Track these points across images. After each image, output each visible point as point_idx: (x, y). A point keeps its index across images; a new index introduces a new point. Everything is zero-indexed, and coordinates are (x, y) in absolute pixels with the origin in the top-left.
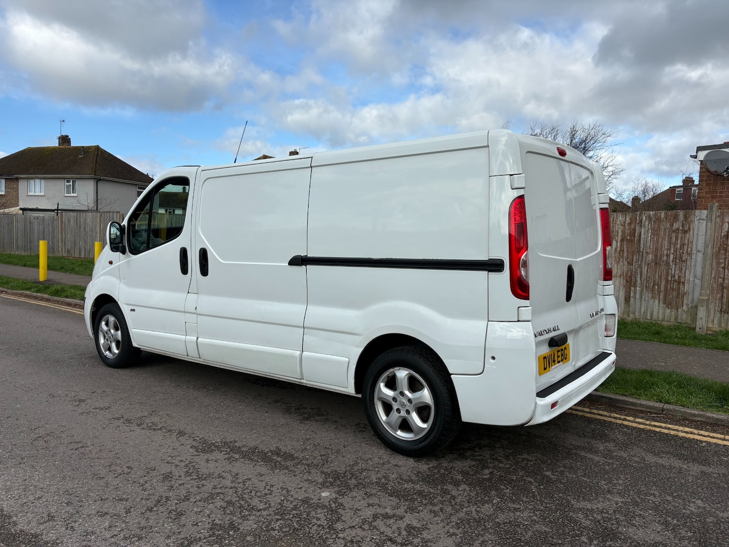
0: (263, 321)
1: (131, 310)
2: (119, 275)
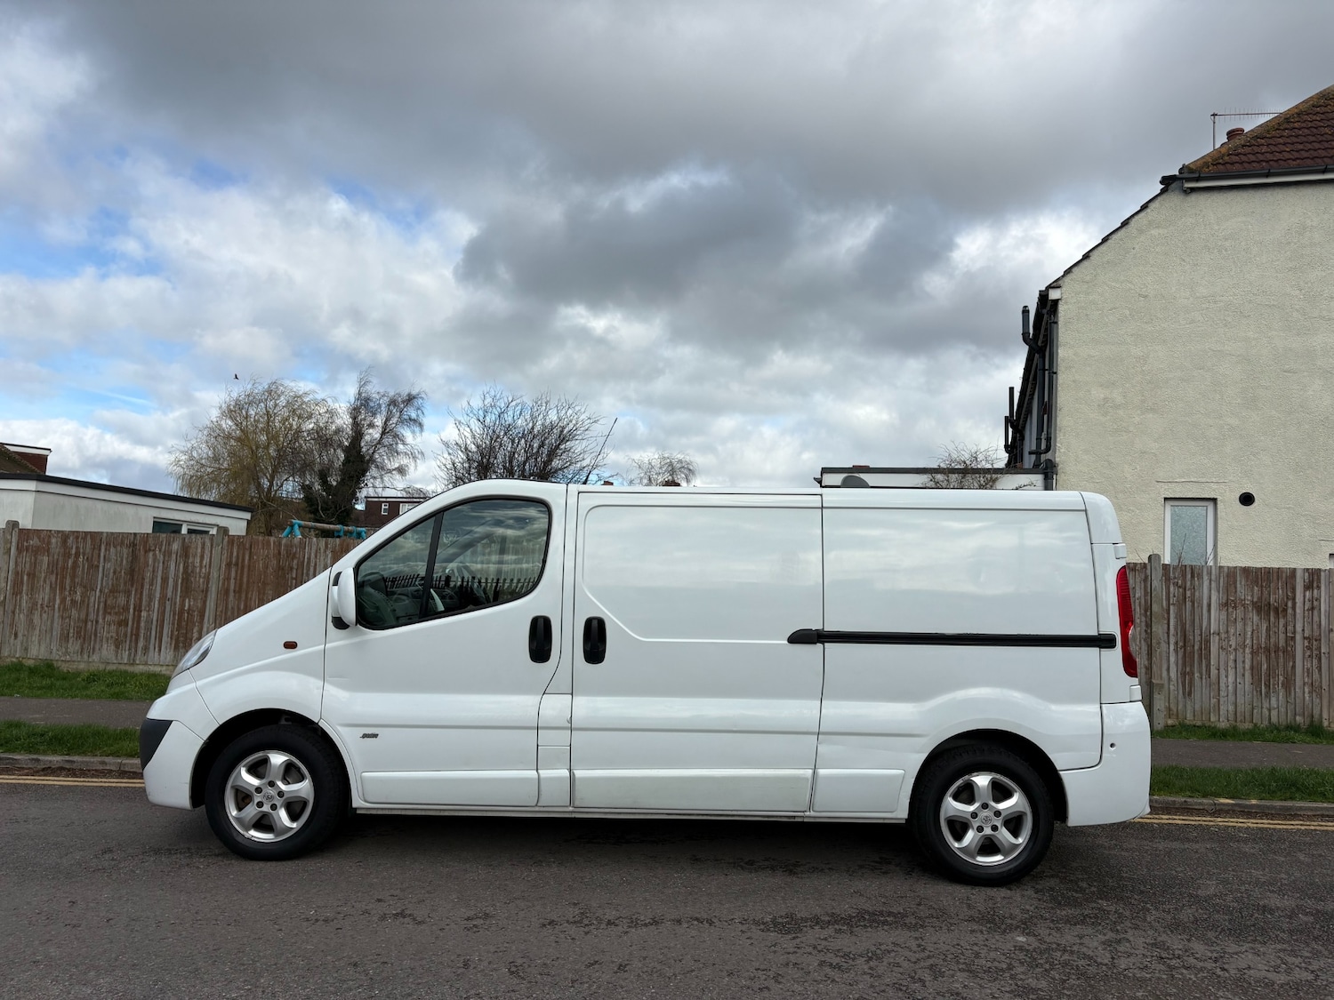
0: (735, 729)
1: (365, 736)
2: (323, 669)
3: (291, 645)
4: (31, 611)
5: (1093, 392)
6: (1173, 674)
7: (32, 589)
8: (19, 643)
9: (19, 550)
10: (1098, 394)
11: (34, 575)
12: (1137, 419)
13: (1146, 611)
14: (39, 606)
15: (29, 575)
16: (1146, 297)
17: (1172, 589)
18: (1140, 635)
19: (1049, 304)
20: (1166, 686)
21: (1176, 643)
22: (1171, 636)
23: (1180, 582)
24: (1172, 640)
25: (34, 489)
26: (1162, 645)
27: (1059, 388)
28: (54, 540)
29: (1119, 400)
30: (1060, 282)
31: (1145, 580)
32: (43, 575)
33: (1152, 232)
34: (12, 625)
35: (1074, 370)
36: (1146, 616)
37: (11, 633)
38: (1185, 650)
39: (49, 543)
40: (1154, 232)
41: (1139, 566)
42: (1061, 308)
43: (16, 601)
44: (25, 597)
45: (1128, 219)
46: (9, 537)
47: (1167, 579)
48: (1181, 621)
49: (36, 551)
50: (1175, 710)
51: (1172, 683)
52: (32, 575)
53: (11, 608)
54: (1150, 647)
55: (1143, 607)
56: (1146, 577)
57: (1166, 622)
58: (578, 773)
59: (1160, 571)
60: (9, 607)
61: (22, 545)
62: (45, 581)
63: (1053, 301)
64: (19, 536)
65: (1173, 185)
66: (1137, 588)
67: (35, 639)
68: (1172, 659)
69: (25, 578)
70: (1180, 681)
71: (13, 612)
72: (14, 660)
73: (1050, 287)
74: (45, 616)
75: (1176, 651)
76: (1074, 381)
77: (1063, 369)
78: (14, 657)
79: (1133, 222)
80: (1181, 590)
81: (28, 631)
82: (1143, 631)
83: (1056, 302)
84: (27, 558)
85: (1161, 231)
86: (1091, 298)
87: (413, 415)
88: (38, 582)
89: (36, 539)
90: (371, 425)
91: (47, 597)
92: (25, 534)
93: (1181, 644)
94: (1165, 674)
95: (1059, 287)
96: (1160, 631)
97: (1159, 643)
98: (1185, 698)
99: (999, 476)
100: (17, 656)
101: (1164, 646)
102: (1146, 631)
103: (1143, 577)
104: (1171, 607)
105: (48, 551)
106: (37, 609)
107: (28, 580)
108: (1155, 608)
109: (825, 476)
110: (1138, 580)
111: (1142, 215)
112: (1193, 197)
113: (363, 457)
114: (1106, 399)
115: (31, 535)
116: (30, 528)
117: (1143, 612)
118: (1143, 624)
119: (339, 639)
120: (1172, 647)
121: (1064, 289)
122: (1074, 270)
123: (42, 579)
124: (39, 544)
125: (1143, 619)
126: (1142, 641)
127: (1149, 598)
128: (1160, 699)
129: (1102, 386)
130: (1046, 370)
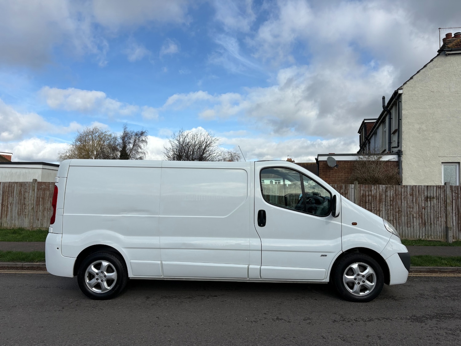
4: (44, 211)
5: (415, 126)
6: (454, 224)
7: (43, 204)
8: (39, 222)
9: (38, 189)
10: (417, 126)
11: (44, 198)
12: (431, 135)
13: (445, 202)
14: (46, 209)
15: (42, 198)
16: (433, 92)
17: (454, 194)
18: (443, 210)
19: (398, 95)
20: (452, 228)
21: (455, 213)
22: (453, 210)
23: (456, 192)
24: (454, 212)
25: (42, 168)
26: (450, 214)
27: (403, 125)
28: (51, 186)
29: (425, 128)
30: (402, 87)
31: (444, 191)
32: (47, 198)
33: (435, 69)
34: (36, 216)
35: (408, 118)
36: (445, 204)
37: (36, 219)
38: (458, 215)
39: (49, 187)
40: (436, 69)
41: (442, 186)
42: (403, 97)
43: (38, 207)
44: (41, 206)
45: (426, 65)
46: (34, 185)
47: (452, 191)
48: (457, 205)
49: (44, 190)
50: (455, 236)
51: (454, 227)
52: (43, 198)
53: (36, 210)
54: (446, 215)
55: (443, 201)
56: (445, 190)
57: (452, 206)
59: (449, 188)
60: (35, 210)
61: (39, 188)
62: (48, 200)
63: (399, 94)
64: (38, 184)
65: (442, 53)
66: (441, 194)
67: (45, 221)
68: (454, 218)
69: (41, 199)
70: (457, 226)
71: (37, 212)
72: (38, 228)
73: (399, 89)
74: (49, 212)
75: (455, 216)
76: (408, 122)
77: (404, 118)
78: (38, 227)
79: (428, 66)
80: (457, 194)
81: (43, 218)
82: (444, 209)
83: (401, 94)
84: (41, 192)
85: (438, 69)
86: (414, 92)
87: (144, 139)
88: (45, 201)
89: (44, 185)
90: (130, 143)
91: (49, 206)
92: (40, 184)
93: (457, 213)
94: (452, 224)
95: (402, 89)
96: (450, 209)
97: (449, 213)
98: (459, 232)
99: (382, 156)
100: (39, 227)
101: (451, 214)
102: (445, 209)
103: (443, 190)
104: (454, 200)
105: (49, 189)
106: (46, 210)
107: (42, 200)
108: (448, 201)
109: (319, 157)
110: (442, 191)
111: (431, 63)
112: (449, 57)
113: (127, 154)
114: (420, 128)
115: (42, 184)
116: (40, 181)
117: (444, 202)
118: (444, 207)
120: (454, 214)
121: (404, 90)
122: (407, 83)
123: (47, 199)
124: (45, 187)
125: (444, 205)
126: (444, 213)
127: (446, 198)
128: (451, 233)
129: (418, 123)
130: (392, 118)
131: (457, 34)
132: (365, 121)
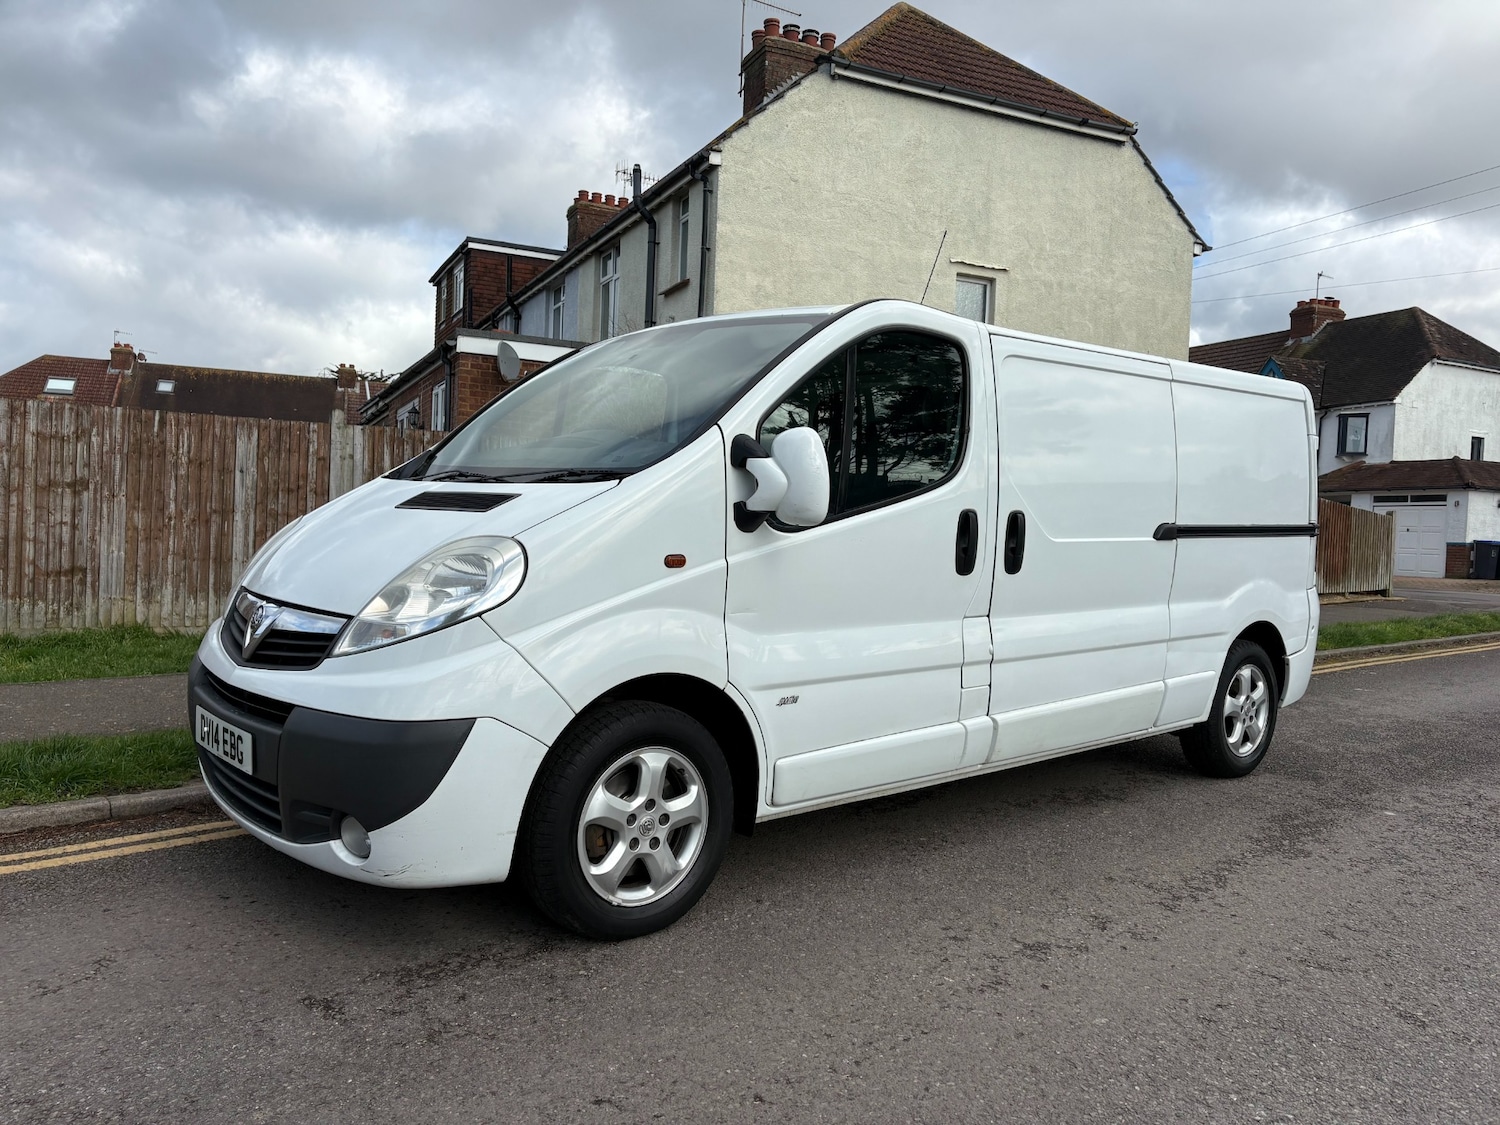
1: (783, 702)
2: (724, 602)
3: (675, 562)
5: (748, 277)
10: (752, 280)
16: (796, 181)
19: (704, 167)
27: (717, 268)
29: (770, 288)
30: (720, 146)
33: (804, 112)
35: (729, 249)
40: (806, 113)
42: (721, 175)
45: (782, 92)
58: (998, 717)
63: (711, 165)
65: (821, 67)
73: (710, 149)
76: (730, 262)
77: (721, 246)
79: (787, 97)
83: (714, 168)
85: (812, 114)
86: (749, 170)
95: (720, 151)
111: (795, 90)
112: (839, 86)
119: (746, 549)
121: (723, 154)
122: (733, 136)
129: (755, 271)
130: (658, 244)
131: (792, 28)
132: (471, 245)
